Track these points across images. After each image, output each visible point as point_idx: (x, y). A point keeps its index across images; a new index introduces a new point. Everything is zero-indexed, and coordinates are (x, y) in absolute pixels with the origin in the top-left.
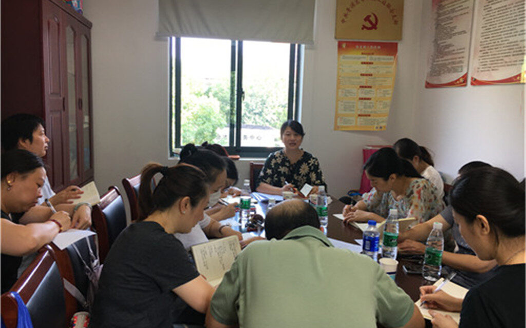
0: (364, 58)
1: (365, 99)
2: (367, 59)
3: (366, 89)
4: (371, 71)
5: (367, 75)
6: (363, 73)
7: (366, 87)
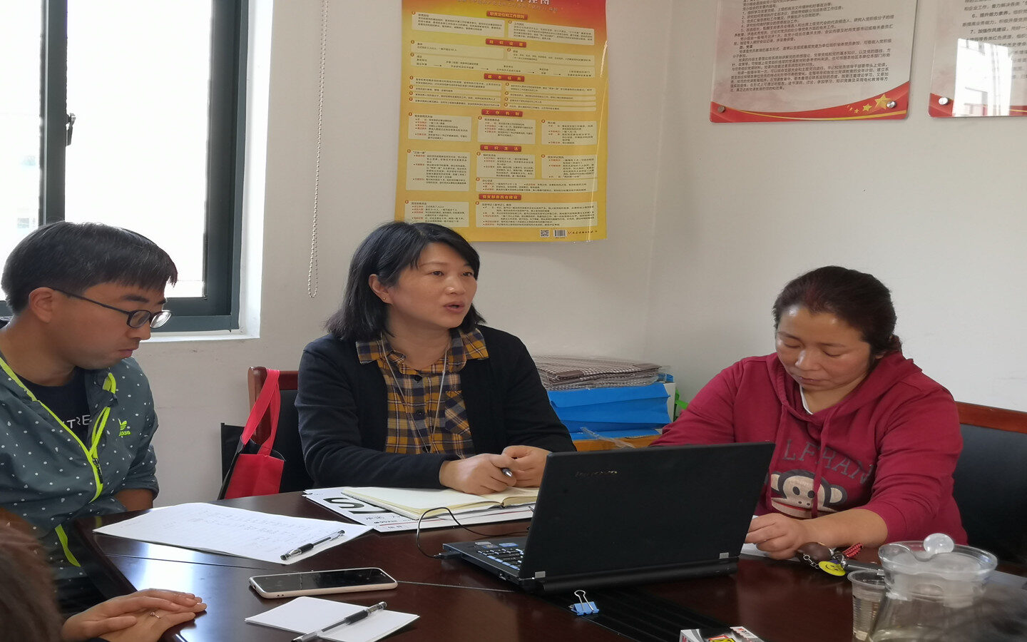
0: (494, 27)
1: (501, 149)
2: (507, 30)
3: (503, 119)
4: (520, 68)
5: (505, 78)
6: (493, 70)
7: (503, 113)
